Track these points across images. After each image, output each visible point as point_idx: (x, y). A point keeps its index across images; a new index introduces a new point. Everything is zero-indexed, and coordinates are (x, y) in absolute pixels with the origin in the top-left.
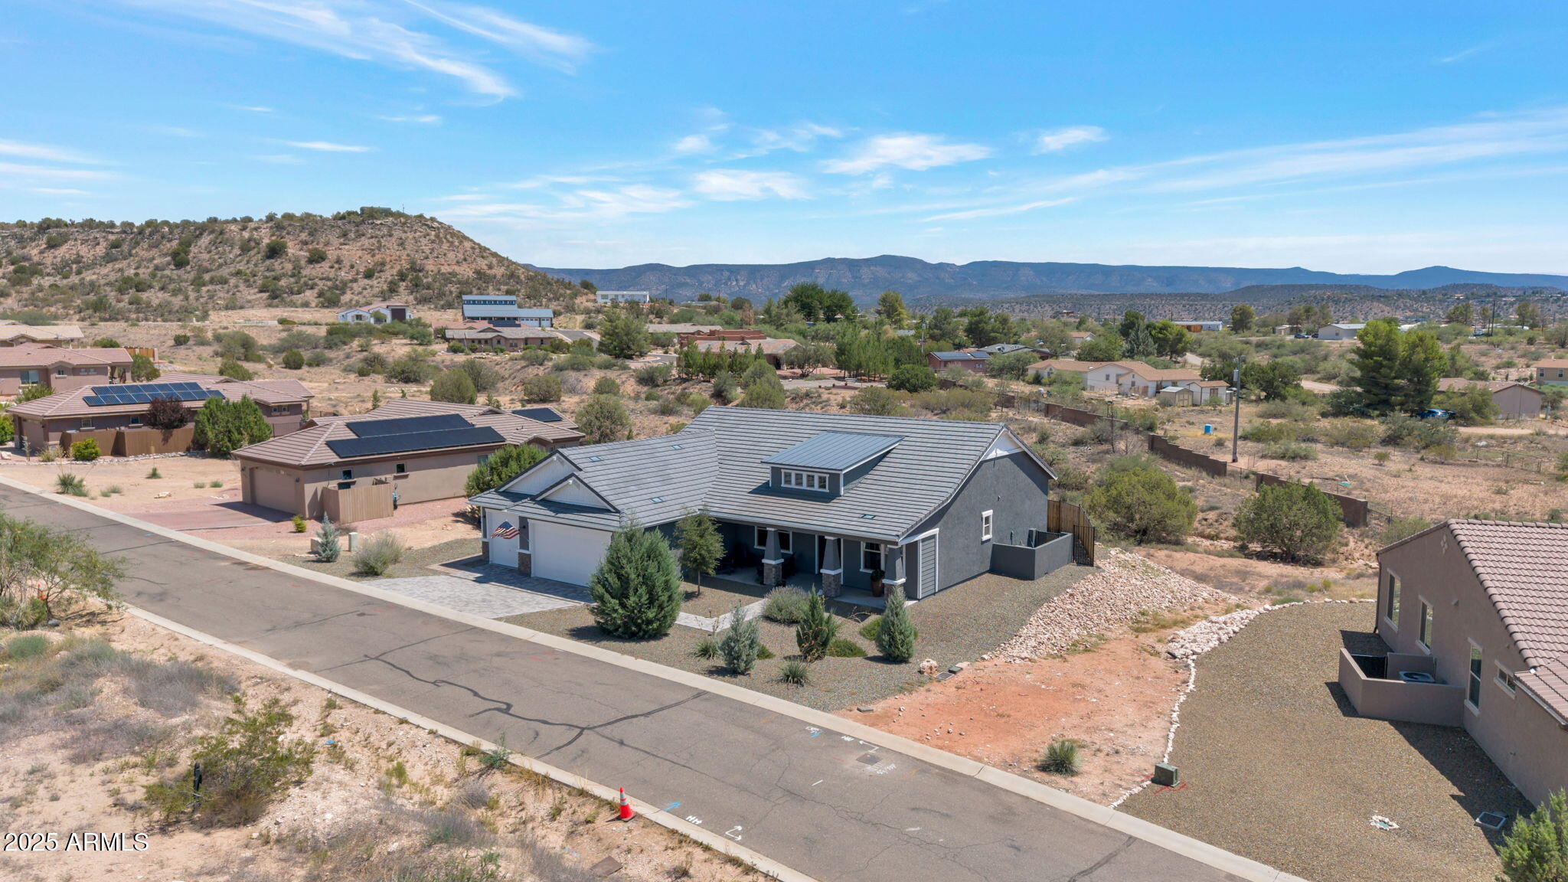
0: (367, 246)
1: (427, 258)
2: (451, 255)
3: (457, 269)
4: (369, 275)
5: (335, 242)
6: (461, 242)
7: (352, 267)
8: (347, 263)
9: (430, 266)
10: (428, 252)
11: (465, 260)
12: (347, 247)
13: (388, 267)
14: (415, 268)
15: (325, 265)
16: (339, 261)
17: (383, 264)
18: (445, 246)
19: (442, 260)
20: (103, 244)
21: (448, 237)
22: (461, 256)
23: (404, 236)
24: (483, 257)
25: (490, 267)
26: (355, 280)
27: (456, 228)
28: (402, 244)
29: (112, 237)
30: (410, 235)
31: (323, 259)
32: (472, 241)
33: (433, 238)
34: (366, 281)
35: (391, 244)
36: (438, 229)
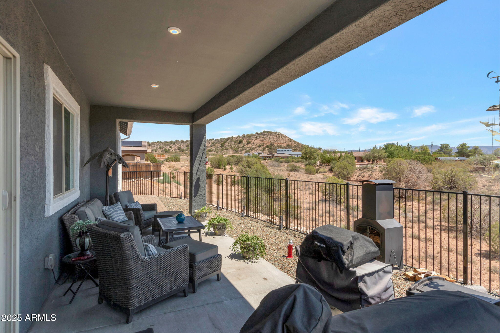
0: (261, 140)
1: (275, 142)
2: (282, 141)
3: (283, 145)
4: (260, 146)
5: (254, 139)
6: (285, 138)
7: (256, 145)
8: (255, 144)
9: (275, 144)
10: (276, 141)
11: (285, 142)
12: (256, 140)
13: (265, 144)
14: (271, 144)
15: (250, 144)
16: (253, 144)
17: (264, 144)
18: (281, 139)
19: (279, 142)
20: (211, 143)
21: (282, 137)
22: (284, 141)
23: (270, 137)
24: (290, 142)
25: (292, 144)
26: (256, 148)
27: (285, 135)
28: (270, 139)
29: (213, 142)
30: (272, 137)
31: (250, 143)
32: (288, 138)
33: (278, 137)
34: (259, 148)
35: (267, 139)
36: (280, 135)
